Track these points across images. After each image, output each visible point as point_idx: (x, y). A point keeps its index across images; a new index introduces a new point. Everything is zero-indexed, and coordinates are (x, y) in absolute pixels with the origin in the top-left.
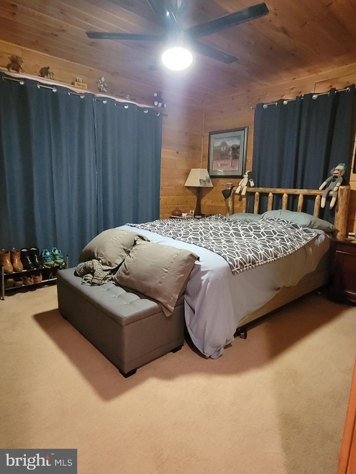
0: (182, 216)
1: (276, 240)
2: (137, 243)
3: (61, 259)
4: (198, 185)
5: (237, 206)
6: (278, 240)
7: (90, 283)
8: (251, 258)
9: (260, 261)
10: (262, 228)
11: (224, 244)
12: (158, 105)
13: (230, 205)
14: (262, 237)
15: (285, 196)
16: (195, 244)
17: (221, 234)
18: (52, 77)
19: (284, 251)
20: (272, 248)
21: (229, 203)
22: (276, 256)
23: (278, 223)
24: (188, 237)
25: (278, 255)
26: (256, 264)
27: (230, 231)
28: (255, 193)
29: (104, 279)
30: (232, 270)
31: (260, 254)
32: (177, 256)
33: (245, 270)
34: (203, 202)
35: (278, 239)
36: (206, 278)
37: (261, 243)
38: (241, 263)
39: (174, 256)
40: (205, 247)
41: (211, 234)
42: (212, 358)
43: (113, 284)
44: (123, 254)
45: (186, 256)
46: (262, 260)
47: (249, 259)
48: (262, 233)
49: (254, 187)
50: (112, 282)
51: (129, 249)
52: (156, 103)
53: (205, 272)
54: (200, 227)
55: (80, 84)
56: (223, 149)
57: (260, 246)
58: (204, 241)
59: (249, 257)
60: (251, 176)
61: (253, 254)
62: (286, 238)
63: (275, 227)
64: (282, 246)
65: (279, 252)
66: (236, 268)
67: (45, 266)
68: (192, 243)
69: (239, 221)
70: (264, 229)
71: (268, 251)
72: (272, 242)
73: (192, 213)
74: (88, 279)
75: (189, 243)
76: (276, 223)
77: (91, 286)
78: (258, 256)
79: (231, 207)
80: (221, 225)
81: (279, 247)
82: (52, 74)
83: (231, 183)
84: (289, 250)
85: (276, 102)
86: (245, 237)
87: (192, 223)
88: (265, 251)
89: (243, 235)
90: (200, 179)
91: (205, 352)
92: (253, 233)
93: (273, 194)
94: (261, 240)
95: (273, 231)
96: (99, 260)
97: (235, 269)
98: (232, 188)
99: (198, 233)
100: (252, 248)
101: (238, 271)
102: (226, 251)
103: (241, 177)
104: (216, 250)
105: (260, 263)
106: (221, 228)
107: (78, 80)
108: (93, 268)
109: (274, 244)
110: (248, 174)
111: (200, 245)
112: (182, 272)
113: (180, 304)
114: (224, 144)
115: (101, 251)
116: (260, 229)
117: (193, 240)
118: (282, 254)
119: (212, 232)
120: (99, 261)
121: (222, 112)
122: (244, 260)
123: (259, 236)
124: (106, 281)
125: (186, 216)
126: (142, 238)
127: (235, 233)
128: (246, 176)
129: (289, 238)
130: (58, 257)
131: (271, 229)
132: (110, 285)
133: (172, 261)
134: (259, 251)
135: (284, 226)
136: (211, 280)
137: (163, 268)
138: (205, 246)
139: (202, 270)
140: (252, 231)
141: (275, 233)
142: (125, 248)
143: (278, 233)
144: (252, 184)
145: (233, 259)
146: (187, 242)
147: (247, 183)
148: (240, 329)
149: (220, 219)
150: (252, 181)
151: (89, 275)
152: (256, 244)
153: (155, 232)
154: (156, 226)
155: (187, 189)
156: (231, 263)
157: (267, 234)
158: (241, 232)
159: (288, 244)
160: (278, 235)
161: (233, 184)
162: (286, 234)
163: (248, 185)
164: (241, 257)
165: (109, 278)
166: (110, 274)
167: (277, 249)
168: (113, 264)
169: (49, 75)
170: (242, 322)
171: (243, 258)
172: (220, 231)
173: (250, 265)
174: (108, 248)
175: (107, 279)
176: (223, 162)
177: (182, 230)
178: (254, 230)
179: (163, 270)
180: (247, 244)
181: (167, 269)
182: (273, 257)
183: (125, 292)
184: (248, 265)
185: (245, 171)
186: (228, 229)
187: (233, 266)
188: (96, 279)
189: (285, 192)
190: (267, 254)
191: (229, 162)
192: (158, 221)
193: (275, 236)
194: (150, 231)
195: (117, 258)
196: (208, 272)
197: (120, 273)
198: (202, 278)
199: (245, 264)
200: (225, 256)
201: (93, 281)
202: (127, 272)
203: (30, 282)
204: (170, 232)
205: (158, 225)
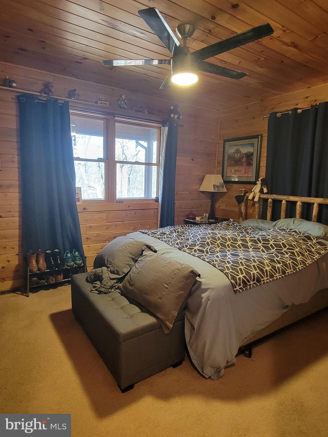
0: (196, 220)
1: (285, 254)
2: (144, 253)
3: (80, 260)
4: (212, 190)
5: (250, 211)
6: (287, 254)
7: (98, 291)
8: (256, 276)
9: (265, 278)
10: (271, 240)
11: (229, 258)
12: (174, 117)
13: (243, 209)
14: (271, 249)
15: (299, 204)
16: (199, 258)
17: (228, 245)
18: (78, 97)
19: (293, 266)
20: (280, 263)
21: (242, 208)
22: (284, 273)
23: (289, 234)
24: (194, 248)
25: (287, 272)
26: (261, 281)
27: (238, 242)
28: (268, 199)
29: (111, 288)
30: (233, 288)
31: (266, 270)
32: (178, 271)
33: (248, 289)
34: (217, 205)
35: (287, 252)
36: (207, 296)
37: (268, 257)
38: (243, 281)
39: (176, 271)
40: (208, 262)
41: (218, 244)
42: (211, 379)
43: (119, 292)
44: (130, 263)
45: (187, 272)
46: (268, 278)
47: (253, 277)
48: (271, 245)
49: (266, 193)
50: (118, 290)
51: (137, 258)
52: (172, 115)
53: (206, 290)
54: (208, 237)
55: (103, 102)
56: (237, 156)
57: (266, 262)
58: (210, 253)
59: (254, 274)
60: (264, 183)
61: (258, 271)
62: (296, 252)
63: (285, 239)
64: (292, 261)
65: (288, 268)
66: (239, 286)
67: (66, 266)
68: (196, 255)
69: (250, 228)
70: (274, 241)
71: (275, 267)
72: (280, 257)
73: (206, 216)
74: (96, 287)
75: (194, 256)
76: (288, 234)
77: (98, 294)
78: (263, 273)
79: (244, 212)
80: (229, 235)
81: (287, 262)
82: (78, 95)
83: (244, 189)
84: (300, 266)
85: (290, 111)
86: (253, 249)
87: (201, 231)
88: (272, 267)
89: (251, 247)
90: (213, 185)
91: (204, 372)
92: (262, 245)
93: (287, 201)
94: (269, 253)
95: (283, 244)
96: (108, 267)
97: (238, 288)
98: (245, 194)
99: (205, 243)
100: (258, 264)
101: (240, 290)
102: (230, 267)
103: (255, 183)
104: (219, 267)
105: (265, 281)
106: (228, 238)
107: (101, 99)
108: (102, 275)
109: (283, 259)
110: (261, 181)
111: (204, 259)
112: (182, 289)
113: (180, 320)
114: (238, 151)
115: (110, 259)
116: (270, 242)
117: (198, 252)
118: (291, 270)
119: (219, 243)
120: (108, 269)
121: (237, 121)
122: (248, 277)
123: (267, 248)
124: (113, 290)
125: (199, 220)
126: (149, 248)
127: (243, 245)
128: (259, 182)
129: (300, 252)
130: (77, 258)
131: (280, 242)
132: (116, 294)
133: (172, 277)
134: (265, 268)
135: (296, 237)
136: (211, 298)
137: (164, 283)
138: (208, 260)
139: (203, 287)
140: (260, 243)
141: (285, 247)
142: (133, 257)
143: (288, 247)
144: (265, 190)
145: (236, 276)
146: (191, 254)
147: (260, 189)
148: (243, 348)
149: (232, 226)
150: (265, 187)
151: (98, 282)
152: (263, 259)
153: (163, 241)
154: (166, 233)
155: (202, 194)
156: (233, 281)
157: (276, 247)
158: (250, 244)
159: (298, 258)
160: (288, 249)
161: (246, 190)
162: (297, 248)
163: (261, 191)
164: (244, 275)
165: (116, 286)
166: (117, 283)
167: (286, 265)
168: (120, 273)
169: (75, 97)
170: (245, 341)
171: (246, 276)
172: (227, 241)
173: (255, 283)
174: (117, 256)
175: (114, 288)
176: (236, 168)
177: (191, 238)
178: (262, 242)
179: (163, 286)
180: (253, 258)
181: (167, 285)
182: (281, 274)
183: (128, 303)
184: (252, 283)
185: (258, 178)
186: (236, 240)
187: (235, 285)
188: (103, 287)
189: (299, 200)
190: (274, 270)
191: (242, 169)
192: (169, 227)
193: (285, 249)
194: (159, 239)
195: (125, 267)
196: (209, 290)
197: (126, 283)
198: (203, 295)
199: (249, 282)
200: (227, 273)
201: (100, 290)
202: (131, 283)
203: (52, 280)
204: (177, 242)
205: (168, 233)
